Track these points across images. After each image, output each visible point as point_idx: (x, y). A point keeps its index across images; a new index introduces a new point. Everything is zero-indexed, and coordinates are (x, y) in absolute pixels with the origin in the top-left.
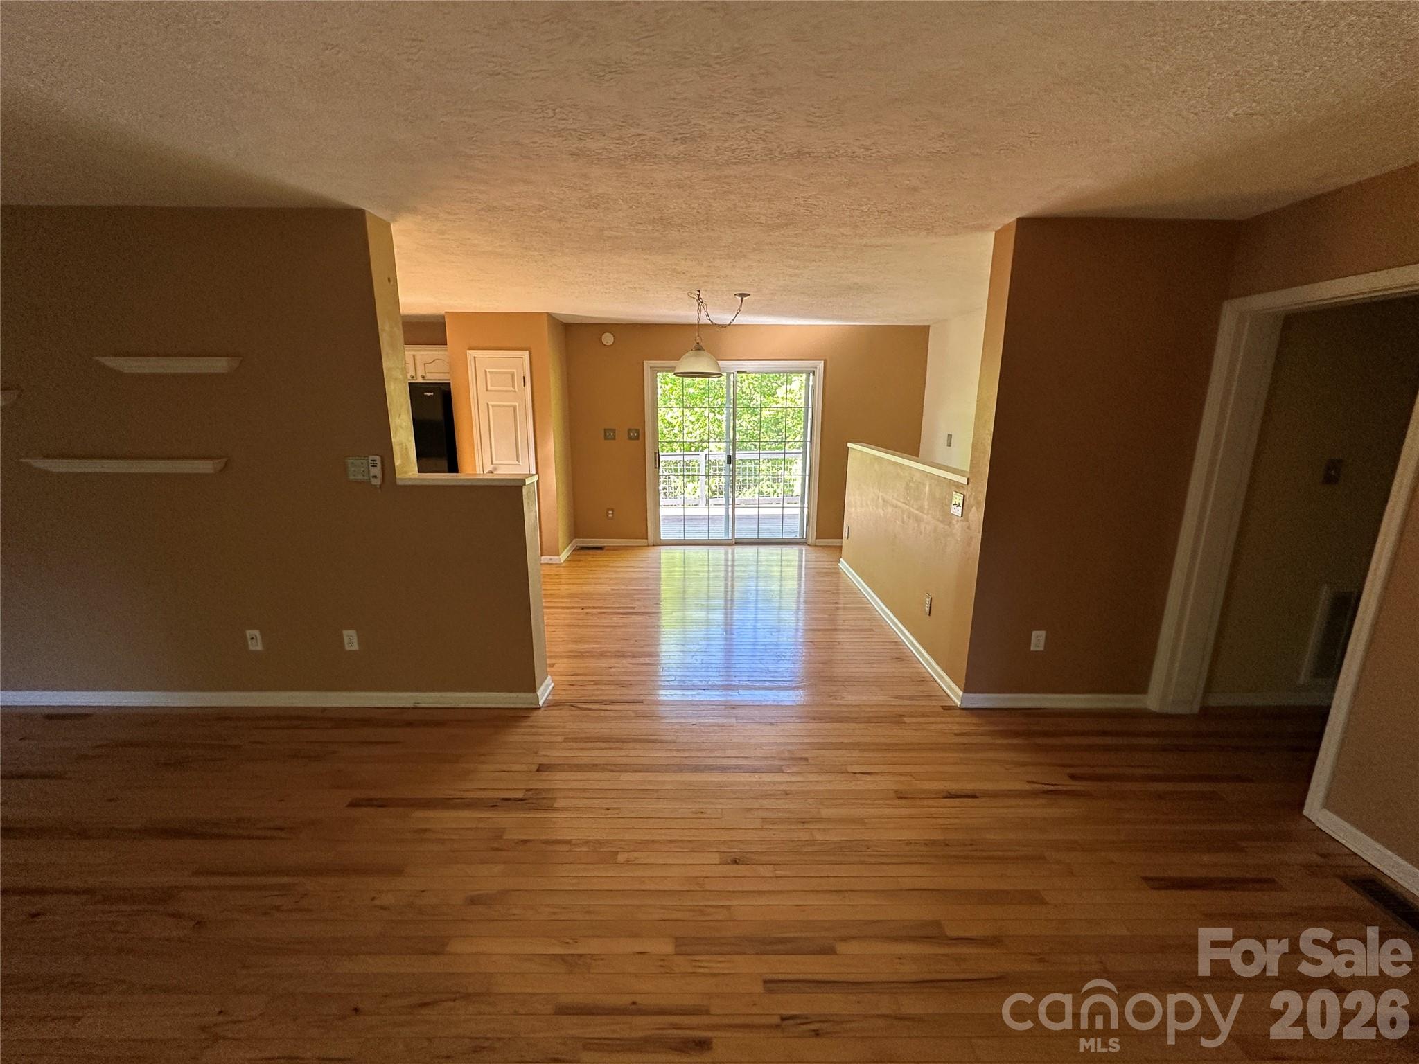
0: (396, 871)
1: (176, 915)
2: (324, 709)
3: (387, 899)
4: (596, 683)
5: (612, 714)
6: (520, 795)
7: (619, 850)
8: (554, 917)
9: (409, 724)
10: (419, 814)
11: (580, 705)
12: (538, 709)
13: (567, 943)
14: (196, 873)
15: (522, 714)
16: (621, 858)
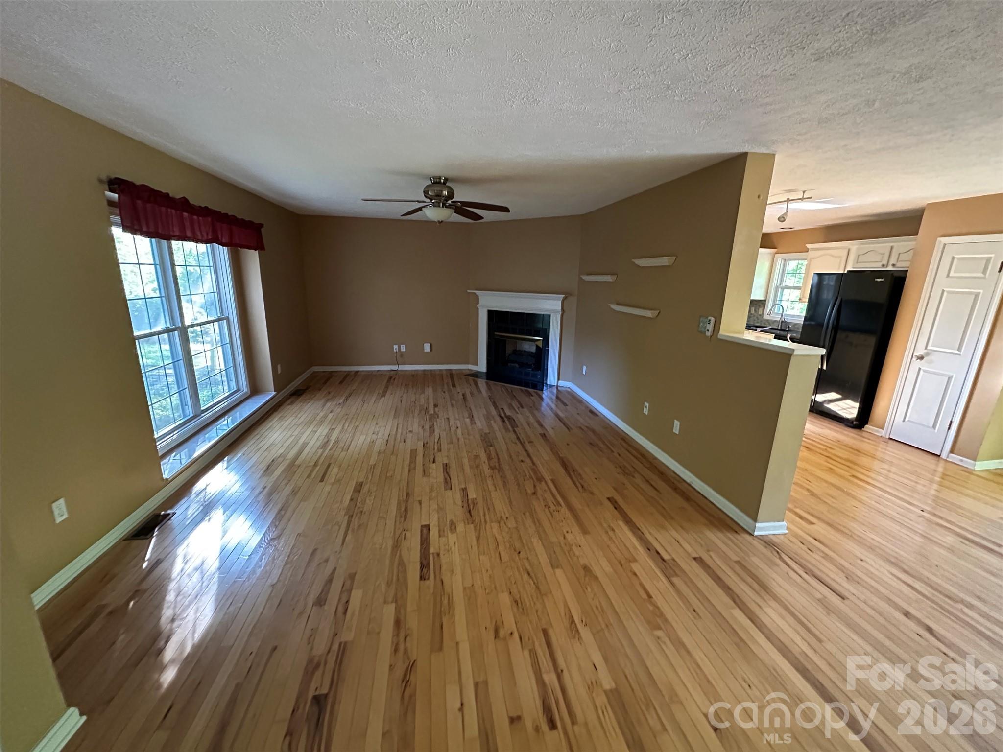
0: (585, 531)
1: (535, 486)
2: (656, 458)
3: (569, 537)
4: (826, 557)
5: (799, 579)
6: (666, 557)
7: (664, 629)
8: (594, 609)
9: (675, 489)
10: (621, 523)
11: (783, 555)
12: (751, 535)
13: (582, 621)
14: (553, 481)
15: (737, 529)
16: (659, 633)
